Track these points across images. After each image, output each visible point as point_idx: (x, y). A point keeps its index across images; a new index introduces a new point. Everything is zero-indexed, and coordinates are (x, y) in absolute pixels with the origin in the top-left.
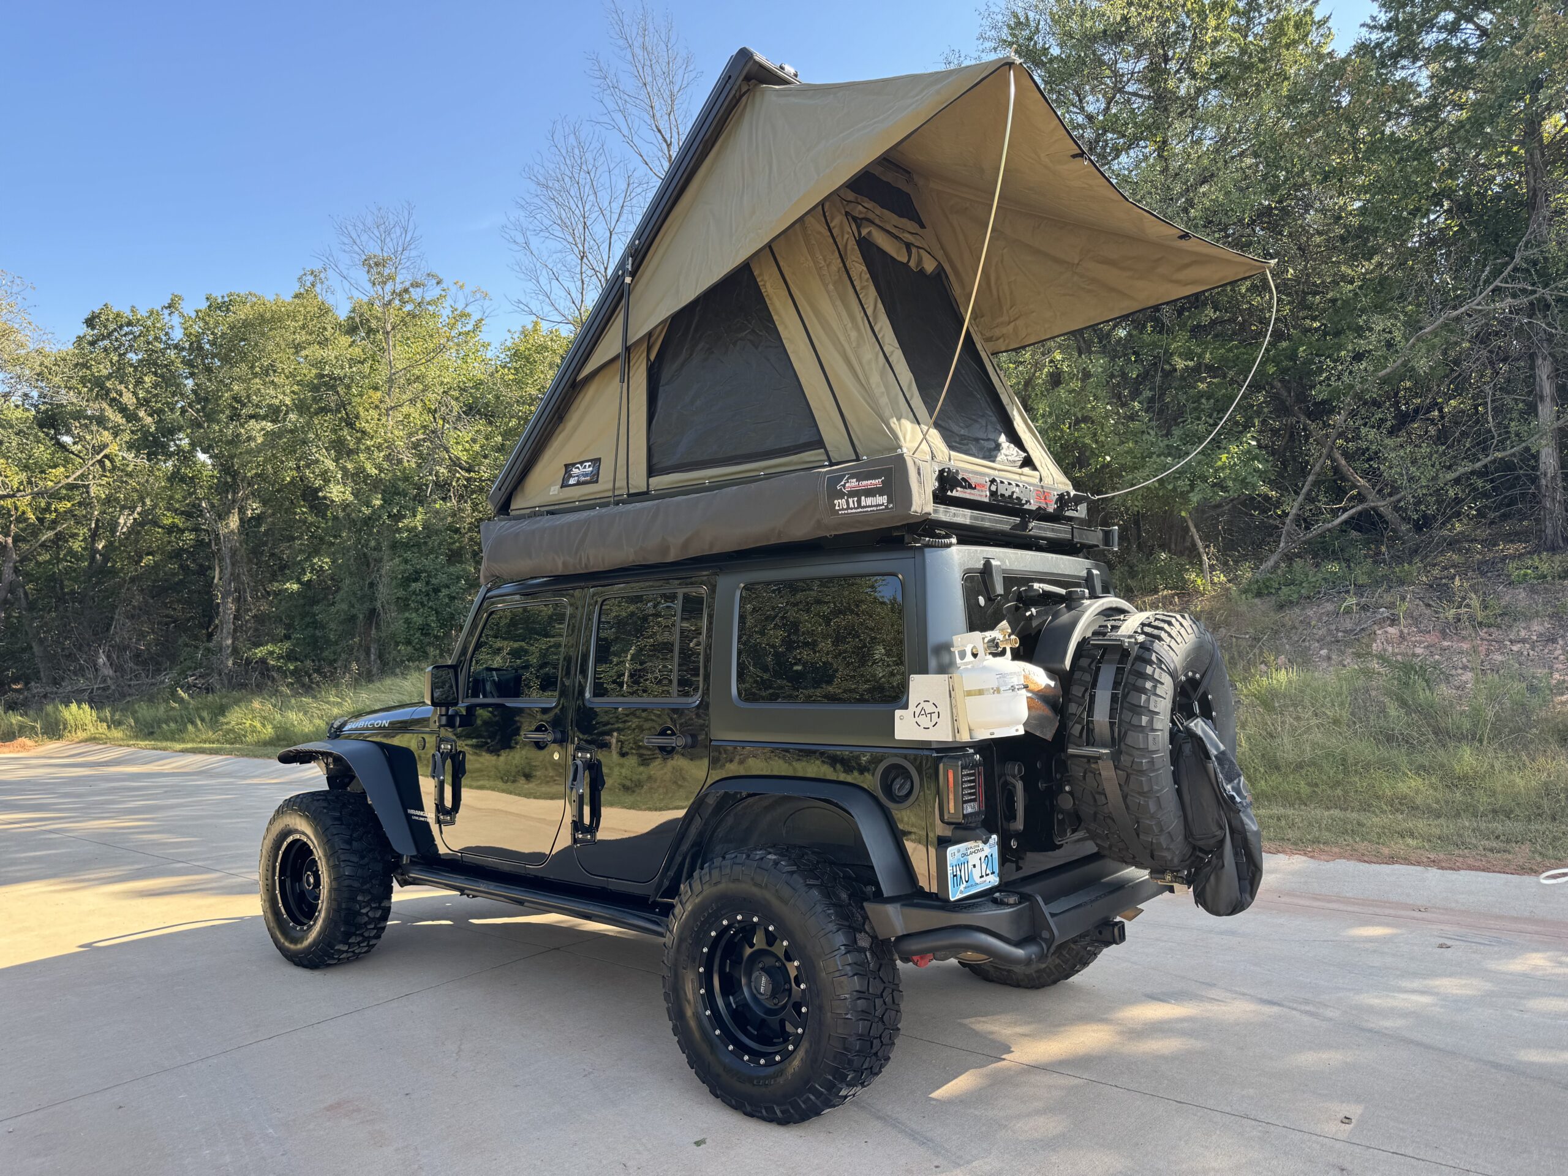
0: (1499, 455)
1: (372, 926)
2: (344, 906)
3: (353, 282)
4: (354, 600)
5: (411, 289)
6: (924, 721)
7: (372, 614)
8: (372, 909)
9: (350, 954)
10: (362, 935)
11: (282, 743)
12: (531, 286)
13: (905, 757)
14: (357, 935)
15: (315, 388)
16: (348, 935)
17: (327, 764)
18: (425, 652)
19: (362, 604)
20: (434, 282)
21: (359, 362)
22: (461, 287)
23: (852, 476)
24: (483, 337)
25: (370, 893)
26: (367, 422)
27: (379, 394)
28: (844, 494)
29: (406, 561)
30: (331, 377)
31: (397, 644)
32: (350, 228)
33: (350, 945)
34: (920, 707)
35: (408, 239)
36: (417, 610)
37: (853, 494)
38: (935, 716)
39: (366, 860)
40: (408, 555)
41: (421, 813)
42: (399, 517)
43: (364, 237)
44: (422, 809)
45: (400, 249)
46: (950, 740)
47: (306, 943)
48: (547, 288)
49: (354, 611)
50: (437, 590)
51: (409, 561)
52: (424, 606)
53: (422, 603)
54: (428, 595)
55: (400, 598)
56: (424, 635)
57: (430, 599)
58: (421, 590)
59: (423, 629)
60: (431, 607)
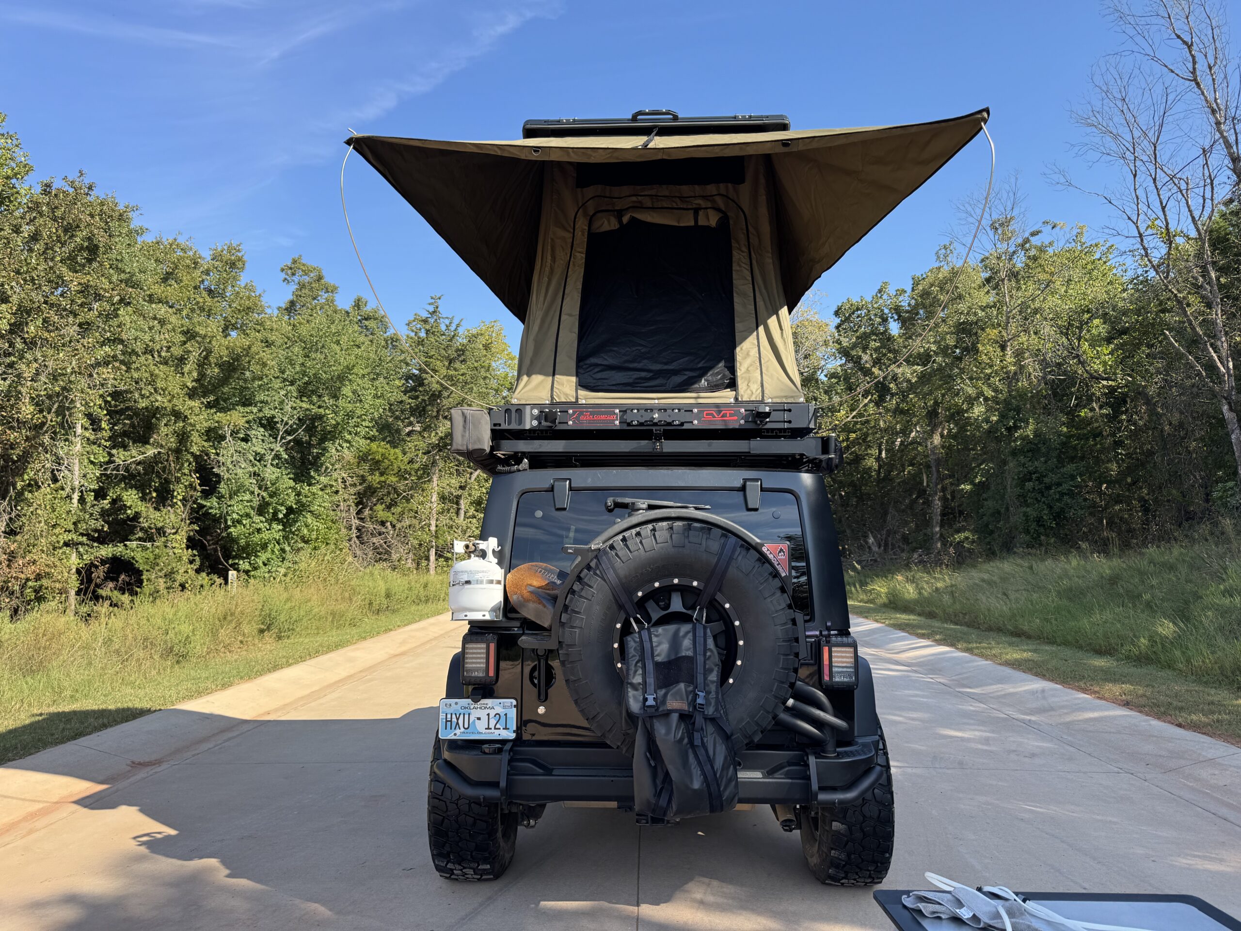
5: (1031, 238)
20: (1050, 227)
26: (986, 354)
27: (997, 330)
29: (1021, 465)
36: (1032, 505)
40: (1023, 459)
42: (1016, 428)
50: (1049, 488)
51: (1024, 464)
52: (1039, 501)
53: (1036, 499)
54: (1041, 492)
55: (1019, 496)
56: (1040, 526)
57: (1043, 496)
58: (1034, 489)
59: (1039, 521)
60: (1044, 502)
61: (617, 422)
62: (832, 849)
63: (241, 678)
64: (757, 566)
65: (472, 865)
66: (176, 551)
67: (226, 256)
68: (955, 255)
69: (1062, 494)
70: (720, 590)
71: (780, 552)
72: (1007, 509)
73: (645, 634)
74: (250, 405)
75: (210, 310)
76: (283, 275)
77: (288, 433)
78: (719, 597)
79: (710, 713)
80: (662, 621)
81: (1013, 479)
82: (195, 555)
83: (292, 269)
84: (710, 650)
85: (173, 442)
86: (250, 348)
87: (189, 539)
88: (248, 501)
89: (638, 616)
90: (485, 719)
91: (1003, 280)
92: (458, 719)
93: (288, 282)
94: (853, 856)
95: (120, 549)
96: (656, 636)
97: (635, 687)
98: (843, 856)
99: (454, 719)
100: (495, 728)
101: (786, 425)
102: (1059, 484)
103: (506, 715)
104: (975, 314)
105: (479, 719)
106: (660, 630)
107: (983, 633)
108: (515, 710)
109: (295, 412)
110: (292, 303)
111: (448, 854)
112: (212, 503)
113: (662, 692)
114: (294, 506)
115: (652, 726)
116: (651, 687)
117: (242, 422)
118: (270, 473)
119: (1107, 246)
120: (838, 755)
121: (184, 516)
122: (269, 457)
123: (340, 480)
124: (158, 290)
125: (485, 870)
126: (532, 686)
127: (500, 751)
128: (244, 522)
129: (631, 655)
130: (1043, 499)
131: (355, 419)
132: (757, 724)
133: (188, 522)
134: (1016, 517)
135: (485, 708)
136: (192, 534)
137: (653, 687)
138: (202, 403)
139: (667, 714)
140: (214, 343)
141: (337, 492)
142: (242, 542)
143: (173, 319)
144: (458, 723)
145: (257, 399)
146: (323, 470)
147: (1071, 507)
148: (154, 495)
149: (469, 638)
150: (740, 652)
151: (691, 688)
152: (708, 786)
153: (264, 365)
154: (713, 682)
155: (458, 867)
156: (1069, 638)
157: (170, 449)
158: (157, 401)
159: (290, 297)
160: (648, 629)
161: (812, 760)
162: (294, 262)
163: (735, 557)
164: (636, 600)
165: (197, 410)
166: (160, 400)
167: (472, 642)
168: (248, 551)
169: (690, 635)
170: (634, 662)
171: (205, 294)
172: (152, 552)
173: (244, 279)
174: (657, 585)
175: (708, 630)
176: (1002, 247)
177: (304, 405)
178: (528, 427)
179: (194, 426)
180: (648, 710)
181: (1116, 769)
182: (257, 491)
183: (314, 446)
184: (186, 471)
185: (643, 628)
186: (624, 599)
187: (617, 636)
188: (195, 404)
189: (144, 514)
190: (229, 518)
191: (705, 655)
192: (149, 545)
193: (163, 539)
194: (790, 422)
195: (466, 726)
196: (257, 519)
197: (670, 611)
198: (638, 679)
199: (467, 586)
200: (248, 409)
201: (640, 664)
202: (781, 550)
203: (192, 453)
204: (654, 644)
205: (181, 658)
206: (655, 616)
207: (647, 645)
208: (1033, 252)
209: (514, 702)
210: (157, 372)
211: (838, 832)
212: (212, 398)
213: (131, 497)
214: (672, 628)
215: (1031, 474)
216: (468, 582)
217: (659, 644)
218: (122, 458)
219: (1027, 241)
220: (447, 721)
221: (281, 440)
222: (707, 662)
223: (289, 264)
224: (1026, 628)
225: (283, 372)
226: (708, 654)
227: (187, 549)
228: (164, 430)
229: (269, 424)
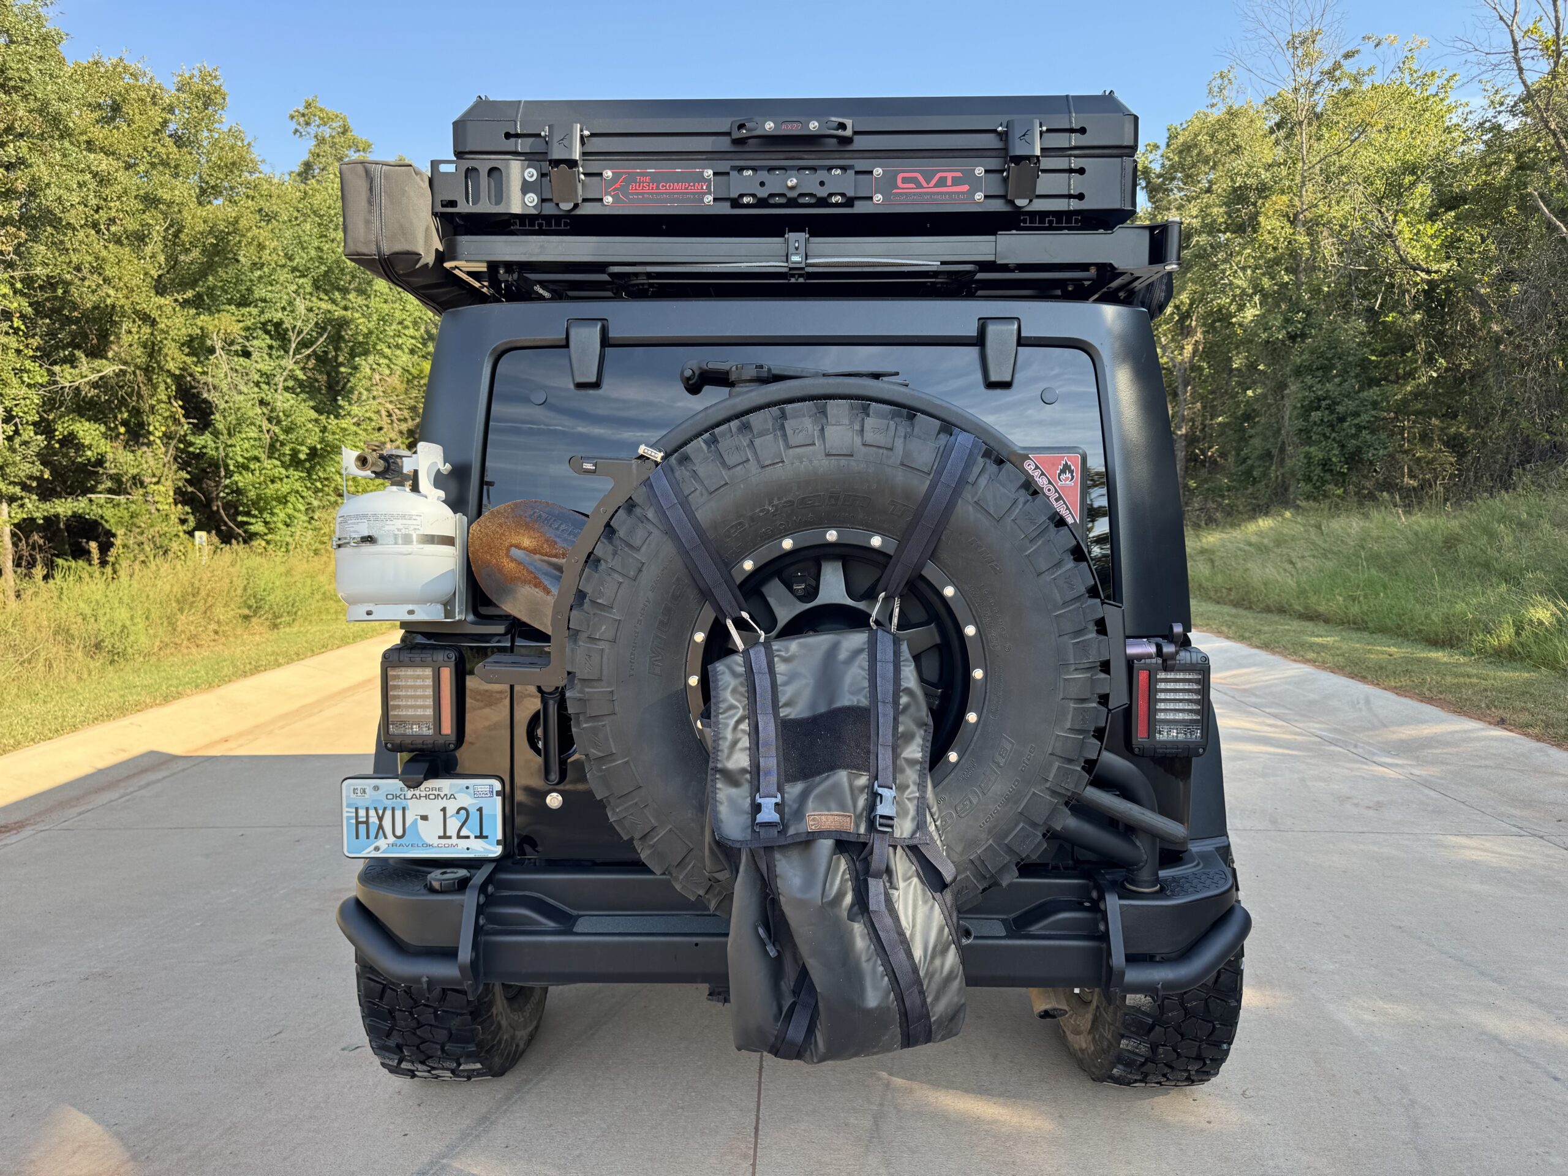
5: (1344, 62)
26: (1268, 232)
27: (1286, 197)
40: (1309, 380)
50: (1342, 419)
51: (1311, 387)
52: (1327, 438)
53: (1324, 435)
54: (1332, 426)
55: (1301, 430)
56: (1325, 471)
57: (1333, 430)
58: (1322, 420)
59: (1325, 465)
60: (1334, 439)
61: (709, 199)
62: (1123, 1036)
63: (197, 686)
64: (1022, 500)
65: (447, 1064)
66: (159, 506)
67: (197, 85)
68: (1235, 87)
69: (1359, 428)
70: (933, 556)
71: (1063, 471)
72: (1282, 450)
73: (758, 655)
74: (249, 305)
75: (176, 167)
76: (293, 125)
77: (304, 344)
78: (931, 572)
79: (906, 835)
80: (797, 627)
81: (1295, 407)
82: (188, 513)
83: (305, 117)
84: (909, 692)
85: (140, 356)
86: (237, 222)
87: (178, 491)
88: (255, 440)
89: (745, 615)
90: (436, 817)
91: (1301, 123)
92: (381, 819)
93: (301, 135)
94: (1161, 1050)
95: (82, 505)
96: (786, 660)
97: (731, 778)
98: (1144, 1049)
99: (373, 820)
100: (459, 837)
101: (1074, 205)
102: (1357, 414)
103: (480, 810)
104: (1256, 174)
105: (424, 818)
106: (794, 645)
107: (1259, 615)
108: (499, 799)
109: (311, 315)
110: (308, 166)
111: (399, 1048)
112: (203, 441)
113: (794, 790)
114: (319, 446)
115: (771, 867)
116: (770, 781)
117: (236, 329)
118: (283, 401)
119: (1446, 76)
120: (1162, 889)
121: (166, 460)
122: (279, 379)
123: (384, 413)
124: (98, 133)
125: (474, 1070)
126: (532, 752)
127: (462, 885)
128: (252, 466)
129: (723, 706)
130: (1334, 435)
131: (394, 327)
132: (1010, 850)
133: (175, 467)
134: (1295, 458)
135: (437, 796)
136: (180, 484)
137: (774, 779)
138: (176, 300)
139: (808, 841)
140: (185, 213)
141: (380, 429)
142: (252, 494)
143: (122, 176)
144: (381, 827)
145: (257, 296)
146: (355, 397)
147: (1369, 446)
148: (122, 430)
149: (395, 657)
150: (974, 695)
151: (863, 780)
152: (900, 998)
153: (261, 247)
154: (911, 762)
155: (420, 1067)
156: (1389, 623)
157: (137, 367)
158: (109, 296)
159: (306, 157)
160: (767, 644)
161: (1113, 903)
162: (308, 106)
163: (971, 479)
164: (739, 580)
165: (168, 310)
166: (112, 296)
167: (401, 664)
168: (261, 505)
169: (863, 659)
170: (732, 722)
171: (170, 142)
172: (127, 509)
173: (226, 120)
174: (787, 544)
175: (904, 647)
176: (1304, 75)
177: (324, 306)
178: (516, 209)
179: (167, 332)
180: (762, 831)
181: (1514, 829)
182: (265, 425)
183: (342, 364)
184: (164, 398)
185: (756, 642)
186: (710, 574)
187: (696, 659)
188: (166, 301)
189: (110, 456)
190: (230, 462)
191: (896, 702)
192: (122, 499)
193: (141, 491)
194: (1081, 197)
195: (399, 832)
196: (268, 463)
197: (818, 602)
198: (740, 760)
199: (368, 548)
200: (245, 310)
201: (745, 726)
202: (1066, 468)
203: (168, 371)
204: (780, 679)
205: (116, 656)
206: (784, 614)
207: (762, 682)
208: (1346, 84)
209: (497, 786)
210: (104, 253)
211: (1137, 1009)
212: (189, 294)
213: (88, 432)
214: (819, 642)
215: (1319, 400)
216: (369, 539)
217: (792, 677)
218: (69, 378)
219: (1337, 66)
220: (358, 823)
221: (294, 354)
222: (901, 719)
223: (301, 109)
224: (1322, 609)
225: (291, 259)
226: (904, 700)
227: (176, 504)
228: (126, 339)
229: (278, 333)
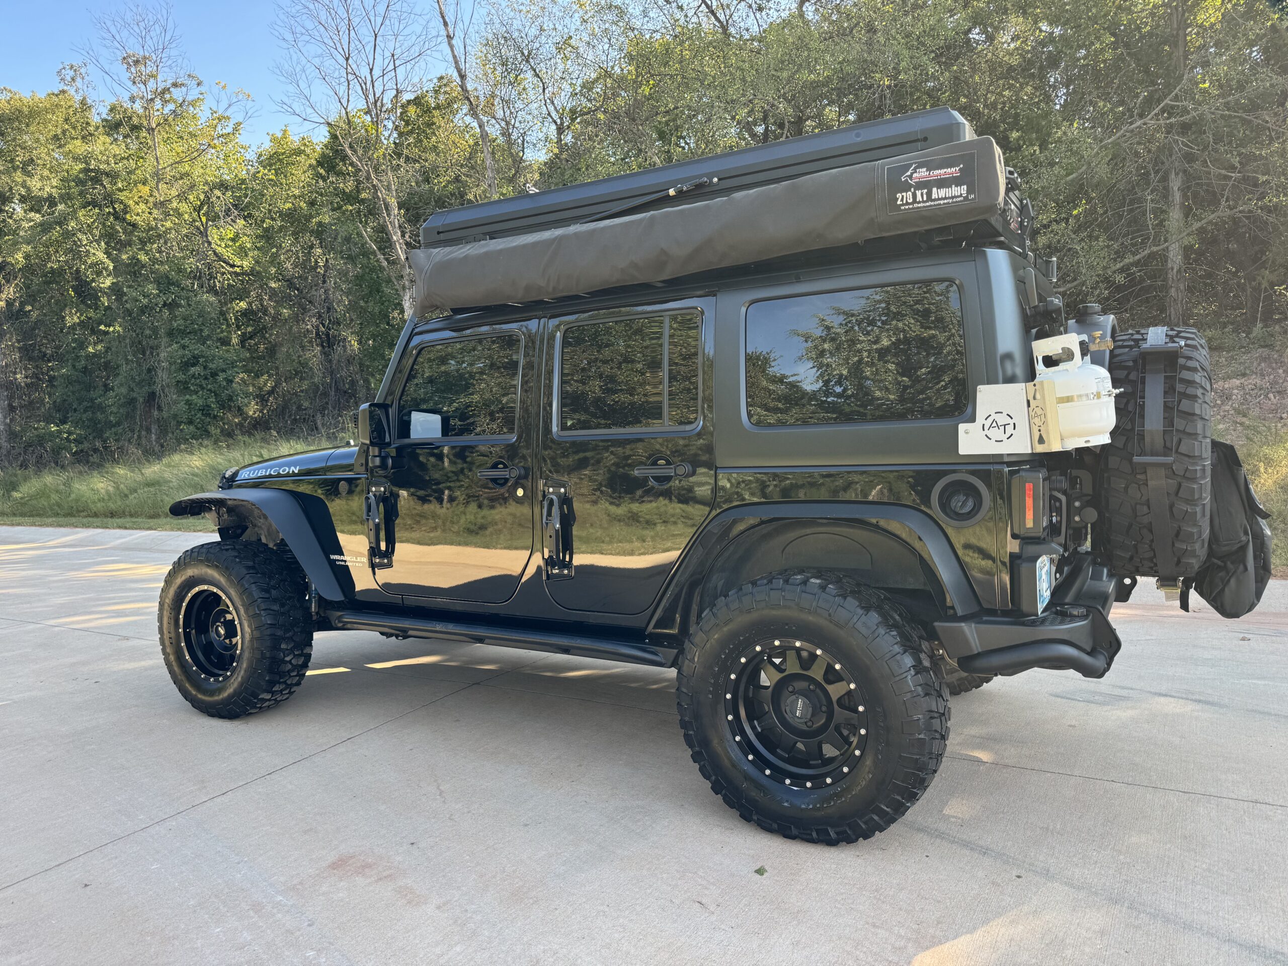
0: (1155, 249)
1: (295, 673)
2: (268, 655)
3: (115, 77)
4: (133, 385)
5: (172, 89)
6: (996, 433)
7: (152, 397)
8: (295, 656)
9: (273, 702)
10: (285, 682)
11: (82, 514)
12: (292, 89)
13: (973, 473)
14: (280, 683)
15: (80, 182)
16: (272, 683)
17: (219, 516)
18: (206, 431)
19: (141, 388)
20: (194, 82)
21: (123, 158)
22: (224, 87)
23: (920, 166)
24: (242, 139)
25: (293, 641)
26: (138, 214)
27: (147, 188)
28: (911, 186)
29: (184, 347)
30: (97, 171)
31: (179, 423)
32: (109, 23)
33: (273, 693)
34: (990, 420)
35: (168, 38)
36: (196, 393)
37: (920, 185)
38: (1009, 429)
39: (287, 607)
40: (186, 341)
41: (342, 558)
42: (175, 306)
43: (125, 33)
44: (342, 554)
45: (161, 47)
46: (1030, 451)
47: (225, 694)
48: (307, 92)
49: (135, 395)
50: (214, 374)
53: (201, 386)
54: (206, 379)
56: (205, 415)
57: (208, 382)
58: (200, 374)
60: (210, 390)
69: (228, 381)
102: (223, 371)
130: (209, 386)
147: (238, 395)
215: (196, 358)
